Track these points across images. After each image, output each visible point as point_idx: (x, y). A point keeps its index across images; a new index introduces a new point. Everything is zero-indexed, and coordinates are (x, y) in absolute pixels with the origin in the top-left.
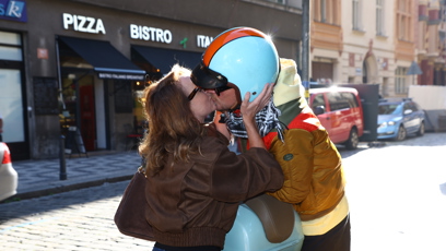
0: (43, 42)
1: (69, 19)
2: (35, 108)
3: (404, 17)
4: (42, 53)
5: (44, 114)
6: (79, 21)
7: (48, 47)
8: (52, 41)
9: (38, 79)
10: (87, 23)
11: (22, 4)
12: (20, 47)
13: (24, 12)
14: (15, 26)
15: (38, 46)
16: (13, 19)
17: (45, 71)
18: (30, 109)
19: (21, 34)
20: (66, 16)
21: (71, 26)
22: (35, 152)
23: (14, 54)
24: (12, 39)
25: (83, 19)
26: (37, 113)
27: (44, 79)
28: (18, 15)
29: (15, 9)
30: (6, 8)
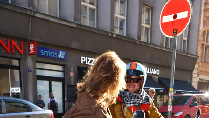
0: (72, 69)
1: (83, 59)
2: (68, 98)
4: (72, 74)
5: (71, 101)
6: (88, 60)
7: (74, 72)
8: (76, 69)
9: (70, 86)
10: (92, 61)
11: (64, 53)
12: (63, 71)
13: (65, 56)
14: (61, 62)
15: (70, 71)
16: (61, 59)
17: (72, 83)
18: (65, 99)
19: (64, 66)
20: (82, 58)
21: (84, 62)
23: (60, 75)
24: (60, 68)
25: (90, 59)
26: (68, 101)
27: (72, 85)
28: (63, 58)
29: (61, 55)
30: (58, 55)
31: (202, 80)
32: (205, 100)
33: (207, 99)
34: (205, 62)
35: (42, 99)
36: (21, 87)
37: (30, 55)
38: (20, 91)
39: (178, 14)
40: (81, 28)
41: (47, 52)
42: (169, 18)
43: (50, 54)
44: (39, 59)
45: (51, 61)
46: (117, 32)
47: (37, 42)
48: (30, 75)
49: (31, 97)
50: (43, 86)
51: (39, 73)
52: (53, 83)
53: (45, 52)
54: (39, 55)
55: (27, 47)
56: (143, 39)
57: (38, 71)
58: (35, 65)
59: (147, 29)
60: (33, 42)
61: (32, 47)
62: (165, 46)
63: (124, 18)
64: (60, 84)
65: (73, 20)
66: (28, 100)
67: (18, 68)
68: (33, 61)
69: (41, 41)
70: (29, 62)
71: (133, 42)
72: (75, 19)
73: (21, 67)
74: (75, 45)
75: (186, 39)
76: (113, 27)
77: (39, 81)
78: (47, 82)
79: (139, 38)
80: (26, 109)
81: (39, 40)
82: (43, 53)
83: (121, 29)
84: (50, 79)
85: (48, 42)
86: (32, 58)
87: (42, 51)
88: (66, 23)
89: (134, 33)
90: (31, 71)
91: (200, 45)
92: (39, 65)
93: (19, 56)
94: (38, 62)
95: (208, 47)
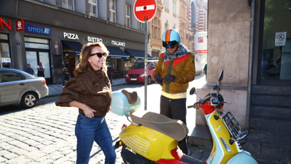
0: (56, 42)
1: (65, 34)
2: (54, 66)
4: (56, 46)
5: (57, 68)
6: (69, 35)
7: (58, 44)
8: (60, 42)
9: (55, 56)
10: (72, 36)
11: (49, 29)
12: (49, 44)
13: (50, 32)
14: (47, 37)
15: (55, 44)
16: (46, 34)
17: (57, 53)
18: (52, 66)
19: (49, 40)
21: (66, 37)
22: (54, 81)
23: (46, 47)
24: (46, 41)
25: (71, 34)
26: (55, 68)
27: (57, 56)
28: (48, 33)
29: (46, 31)
30: (44, 31)
31: (154, 50)
34: (155, 38)
36: (11, 57)
37: (18, 30)
38: (10, 61)
40: (62, 10)
41: (34, 29)
43: (37, 30)
44: (27, 34)
45: (38, 36)
46: (91, 14)
47: (24, 20)
48: (19, 47)
49: (21, 66)
50: (31, 56)
52: (40, 53)
54: (26, 30)
55: (15, 24)
56: (111, 20)
57: (26, 44)
58: (23, 39)
59: (113, 13)
60: (20, 20)
61: (19, 24)
62: (127, 26)
63: (96, 5)
64: (46, 54)
65: (55, 4)
66: (18, 69)
67: (7, 41)
68: (21, 35)
69: (28, 19)
70: (18, 36)
71: (104, 22)
72: (57, 4)
73: (10, 40)
74: (58, 23)
76: (88, 11)
77: (27, 53)
78: (35, 53)
79: (109, 19)
81: (25, 18)
82: (30, 29)
83: (94, 12)
84: (38, 51)
85: (34, 20)
86: (20, 33)
87: (28, 28)
88: (49, 6)
89: (104, 16)
90: (19, 44)
91: (151, 27)
92: (26, 39)
93: (7, 32)
94: (25, 36)
95: (156, 28)
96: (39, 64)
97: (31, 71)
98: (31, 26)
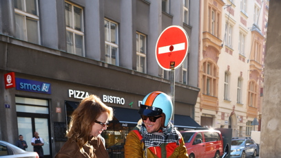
0: (58, 104)
1: (71, 92)
2: (55, 138)
3: (252, 94)
4: (58, 110)
5: (59, 141)
6: (77, 93)
7: (61, 107)
8: (63, 103)
9: (56, 123)
10: (81, 94)
11: (49, 85)
12: (48, 107)
13: (50, 89)
14: (45, 96)
15: (56, 106)
16: (44, 93)
17: (60, 120)
18: (52, 138)
19: (48, 100)
20: (70, 91)
21: (73, 96)
23: (44, 111)
24: (44, 103)
25: (79, 92)
26: (56, 141)
27: (59, 123)
28: (47, 91)
29: (45, 87)
30: (41, 87)
31: (205, 114)
32: (209, 136)
33: (211, 135)
34: (208, 95)
35: (24, 139)
37: (7, 88)
39: (174, 46)
40: (67, 57)
41: (28, 85)
42: (165, 50)
43: (32, 86)
44: (18, 93)
46: (109, 61)
47: (16, 73)
48: (9, 111)
49: (11, 137)
50: (24, 125)
51: (19, 109)
52: (37, 120)
53: (25, 84)
54: (18, 88)
55: (3, 79)
56: (139, 69)
57: (17, 107)
58: (13, 100)
59: (142, 58)
60: (10, 73)
61: (9, 79)
62: (163, 77)
63: (116, 46)
64: (45, 121)
65: (57, 48)
66: (7, 141)
68: (11, 95)
69: (20, 72)
70: (7, 96)
71: (128, 73)
72: (59, 47)
74: (61, 76)
75: (186, 70)
76: (104, 56)
77: (20, 119)
78: (29, 120)
79: (135, 68)
80: (6, 152)
81: (17, 71)
82: (23, 85)
83: (114, 57)
84: (33, 116)
85: (29, 73)
86: (10, 92)
87: (21, 84)
88: (48, 51)
89: (128, 63)
90: (9, 107)
91: (201, 77)
92: (18, 100)
94: (17, 96)
95: (209, 79)
96: (35, 135)
97: (23, 145)
98: (25, 81)
